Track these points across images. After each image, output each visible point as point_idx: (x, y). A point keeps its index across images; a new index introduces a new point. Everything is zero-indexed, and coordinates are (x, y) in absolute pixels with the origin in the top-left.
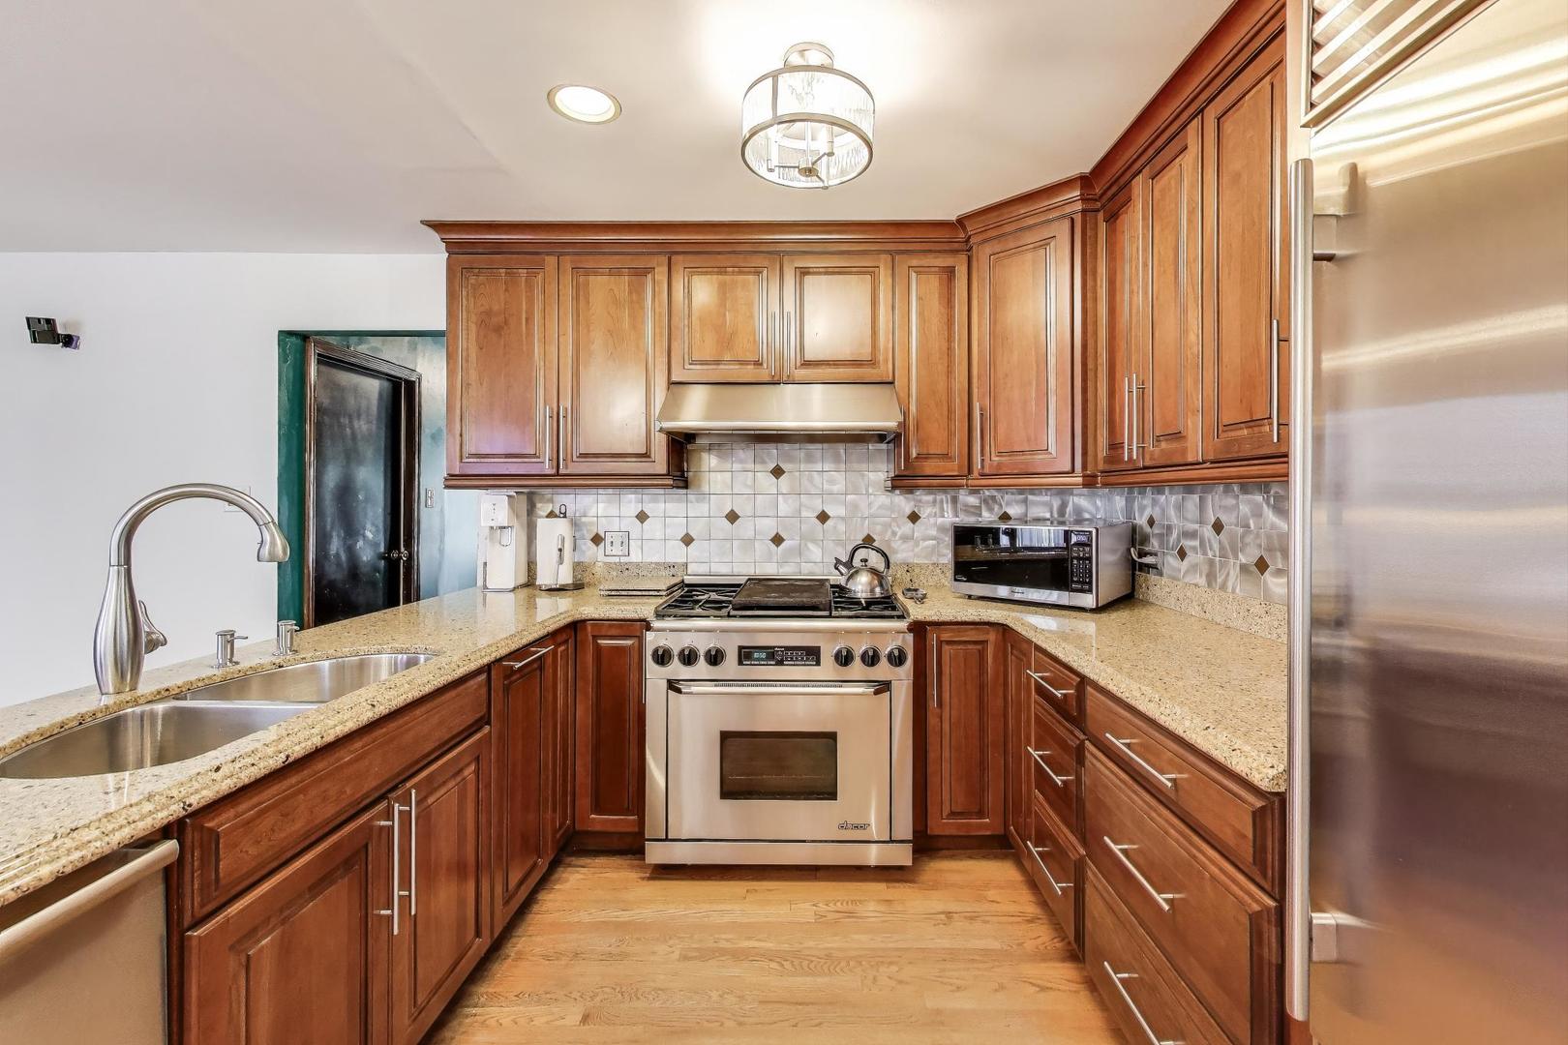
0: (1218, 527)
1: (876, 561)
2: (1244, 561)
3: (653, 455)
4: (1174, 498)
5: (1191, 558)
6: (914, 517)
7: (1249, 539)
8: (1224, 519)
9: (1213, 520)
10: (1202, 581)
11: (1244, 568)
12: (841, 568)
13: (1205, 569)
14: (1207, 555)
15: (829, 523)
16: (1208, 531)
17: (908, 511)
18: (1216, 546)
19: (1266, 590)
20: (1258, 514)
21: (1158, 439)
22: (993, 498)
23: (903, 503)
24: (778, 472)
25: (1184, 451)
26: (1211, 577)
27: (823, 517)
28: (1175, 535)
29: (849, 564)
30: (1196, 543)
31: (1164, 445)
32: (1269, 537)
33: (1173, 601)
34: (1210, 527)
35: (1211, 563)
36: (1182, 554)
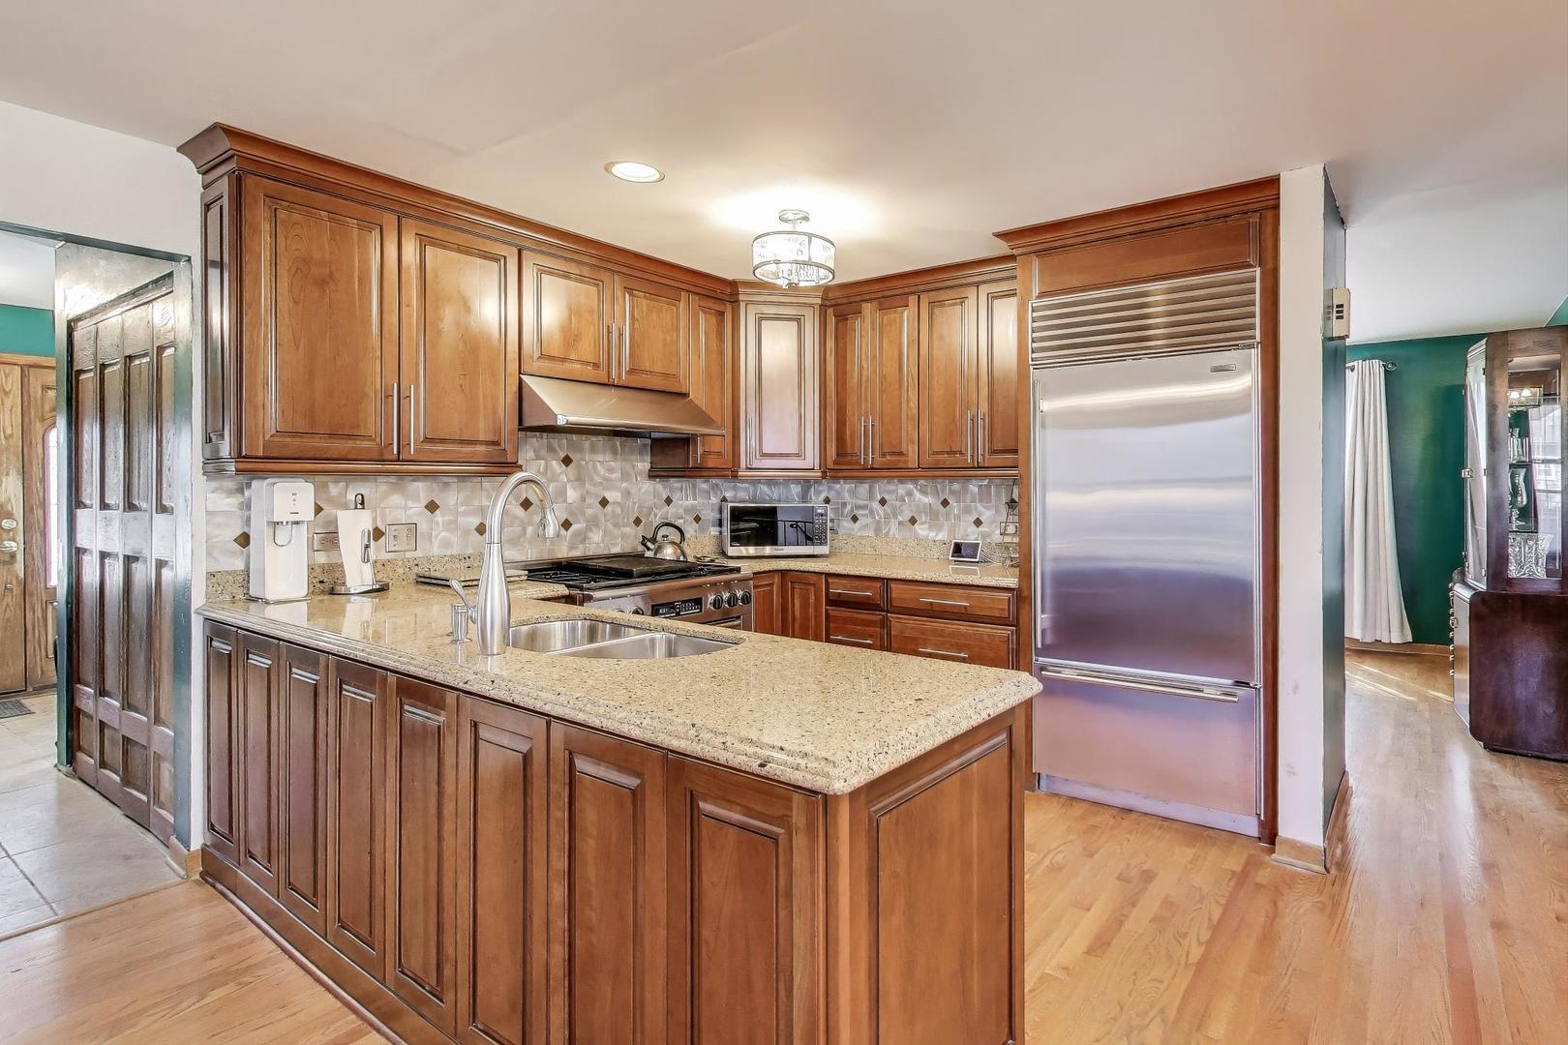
0: (883, 502)
1: (675, 537)
2: (901, 519)
3: (502, 444)
4: (847, 486)
5: (862, 521)
6: (669, 501)
7: (904, 507)
8: (886, 497)
9: (879, 498)
10: (871, 533)
11: (900, 523)
12: (649, 544)
13: (873, 526)
14: (875, 518)
15: (609, 508)
16: (876, 505)
17: (665, 497)
18: (882, 513)
19: (915, 532)
20: (910, 494)
21: (884, 455)
22: (717, 485)
23: (660, 488)
24: (567, 461)
25: (906, 462)
26: (877, 530)
27: (604, 502)
28: (849, 507)
29: (654, 540)
30: (867, 512)
31: (888, 457)
32: (917, 507)
33: (850, 548)
34: (877, 503)
35: (878, 522)
36: (855, 519)
